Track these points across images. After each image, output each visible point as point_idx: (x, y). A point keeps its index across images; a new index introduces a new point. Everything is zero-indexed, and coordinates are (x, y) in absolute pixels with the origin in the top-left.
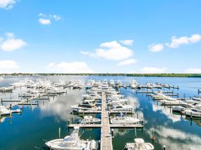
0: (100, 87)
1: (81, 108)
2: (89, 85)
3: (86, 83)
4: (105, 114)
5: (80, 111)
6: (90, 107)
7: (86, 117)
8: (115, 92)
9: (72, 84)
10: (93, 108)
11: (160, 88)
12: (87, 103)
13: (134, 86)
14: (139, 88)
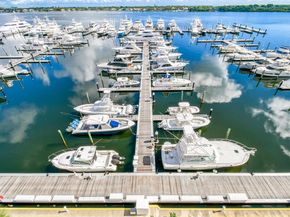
0: (140, 33)
1: (112, 67)
2: (122, 29)
3: (117, 27)
4: (146, 75)
5: (111, 71)
6: (125, 65)
7: (119, 79)
8: (164, 42)
9: (94, 29)
10: (129, 67)
11: (237, 34)
12: (120, 60)
13: (195, 30)
14: (203, 34)
